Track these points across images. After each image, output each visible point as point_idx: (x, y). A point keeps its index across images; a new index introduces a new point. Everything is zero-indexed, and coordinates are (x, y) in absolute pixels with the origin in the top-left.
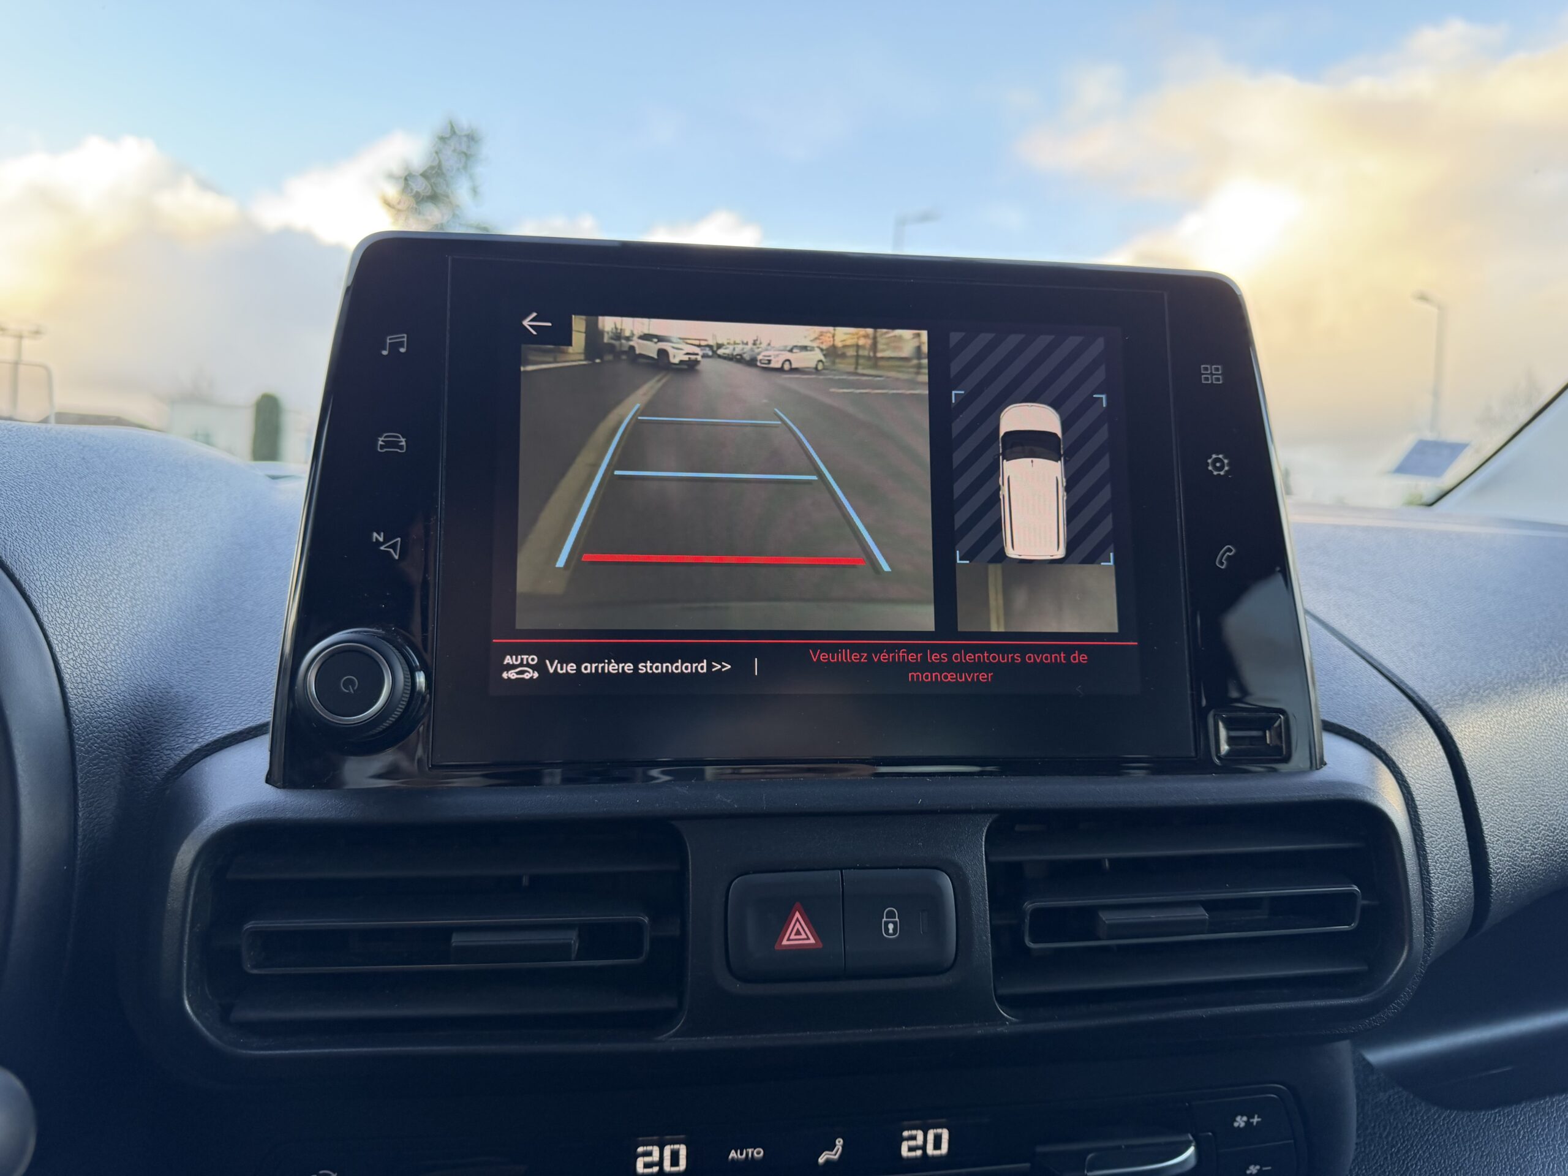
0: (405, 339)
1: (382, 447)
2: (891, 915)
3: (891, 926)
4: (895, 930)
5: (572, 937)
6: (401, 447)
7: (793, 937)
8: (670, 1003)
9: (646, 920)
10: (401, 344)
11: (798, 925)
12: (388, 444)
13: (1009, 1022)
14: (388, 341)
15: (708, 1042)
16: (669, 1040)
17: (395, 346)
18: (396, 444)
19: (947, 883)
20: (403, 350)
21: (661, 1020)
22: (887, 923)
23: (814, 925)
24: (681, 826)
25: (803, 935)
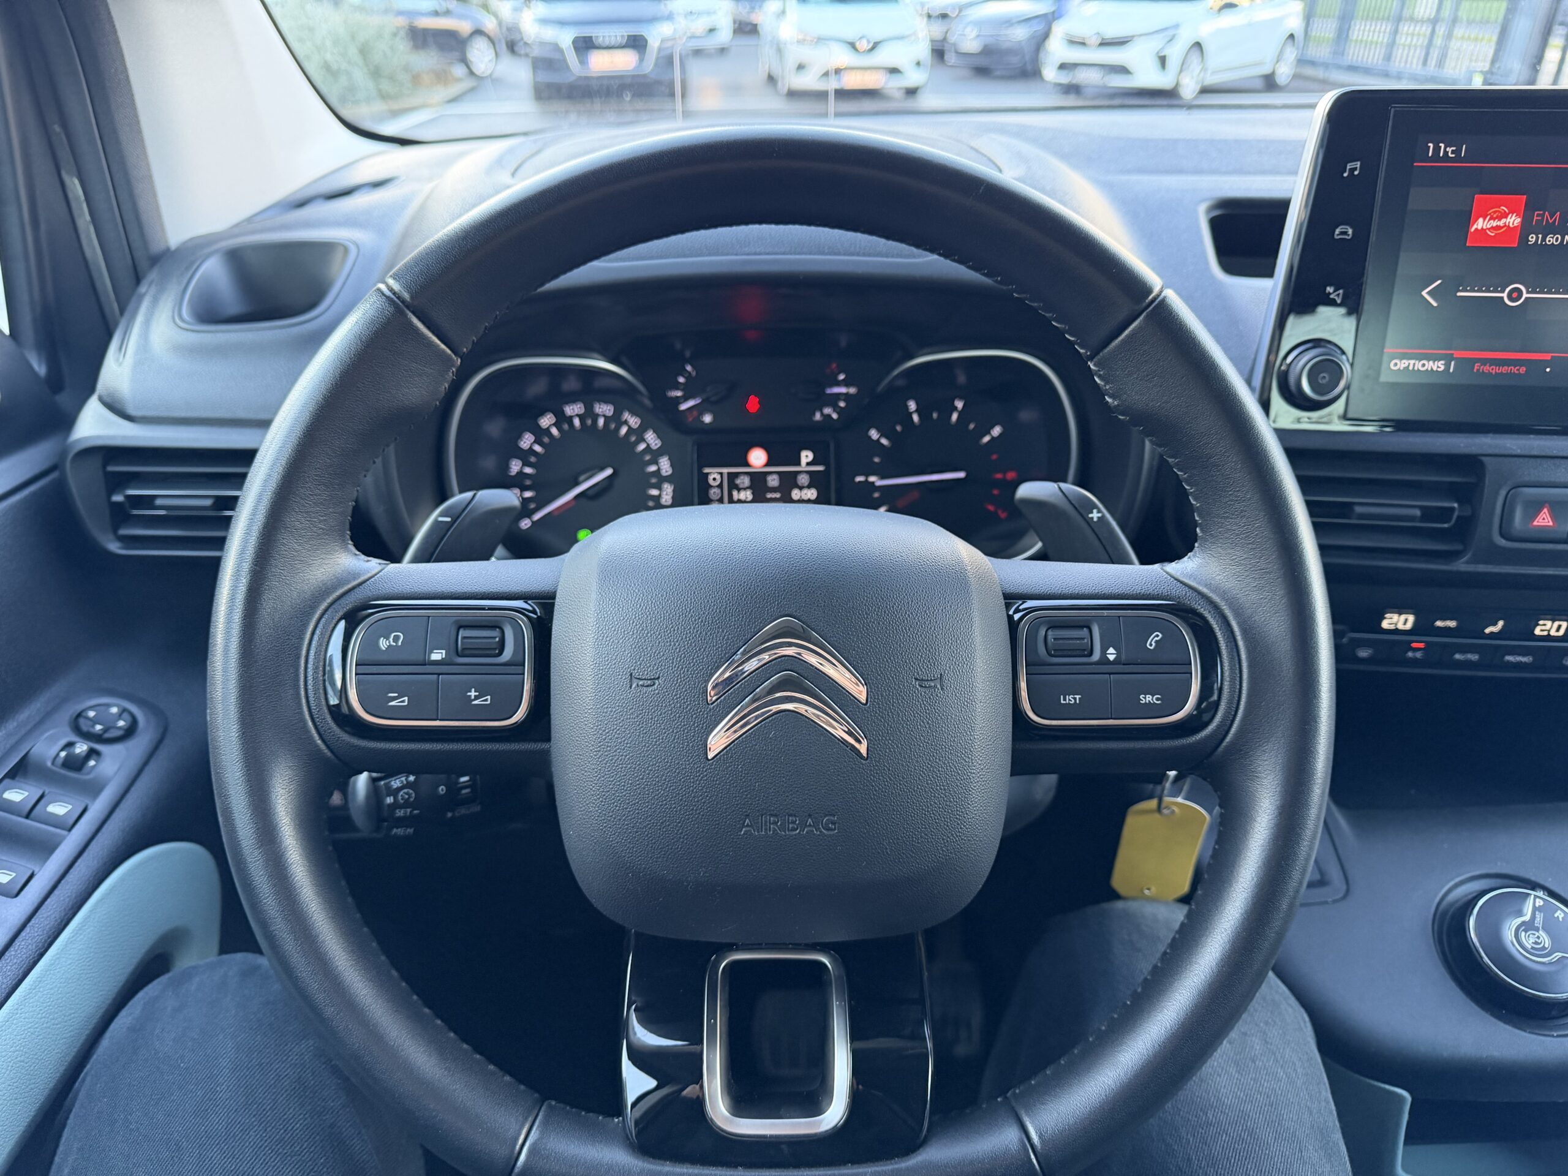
0: (1358, 166)
1: (1338, 235)
5: (1418, 513)
6: (1349, 235)
7: (1541, 521)
8: (1459, 547)
9: (1456, 505)
10: (1356, 169)
11: (1545, 515)
12: (1342, 233)
14: (1348, 167)
15: (1482, 568)
16: (1462, 565)
17: (1353, 170)
18: (1345, 233)
20: (1356, 173)
21: (1453, 556)
23: (1554, 516)
24: (1485, 459)
25: (1546, 521)
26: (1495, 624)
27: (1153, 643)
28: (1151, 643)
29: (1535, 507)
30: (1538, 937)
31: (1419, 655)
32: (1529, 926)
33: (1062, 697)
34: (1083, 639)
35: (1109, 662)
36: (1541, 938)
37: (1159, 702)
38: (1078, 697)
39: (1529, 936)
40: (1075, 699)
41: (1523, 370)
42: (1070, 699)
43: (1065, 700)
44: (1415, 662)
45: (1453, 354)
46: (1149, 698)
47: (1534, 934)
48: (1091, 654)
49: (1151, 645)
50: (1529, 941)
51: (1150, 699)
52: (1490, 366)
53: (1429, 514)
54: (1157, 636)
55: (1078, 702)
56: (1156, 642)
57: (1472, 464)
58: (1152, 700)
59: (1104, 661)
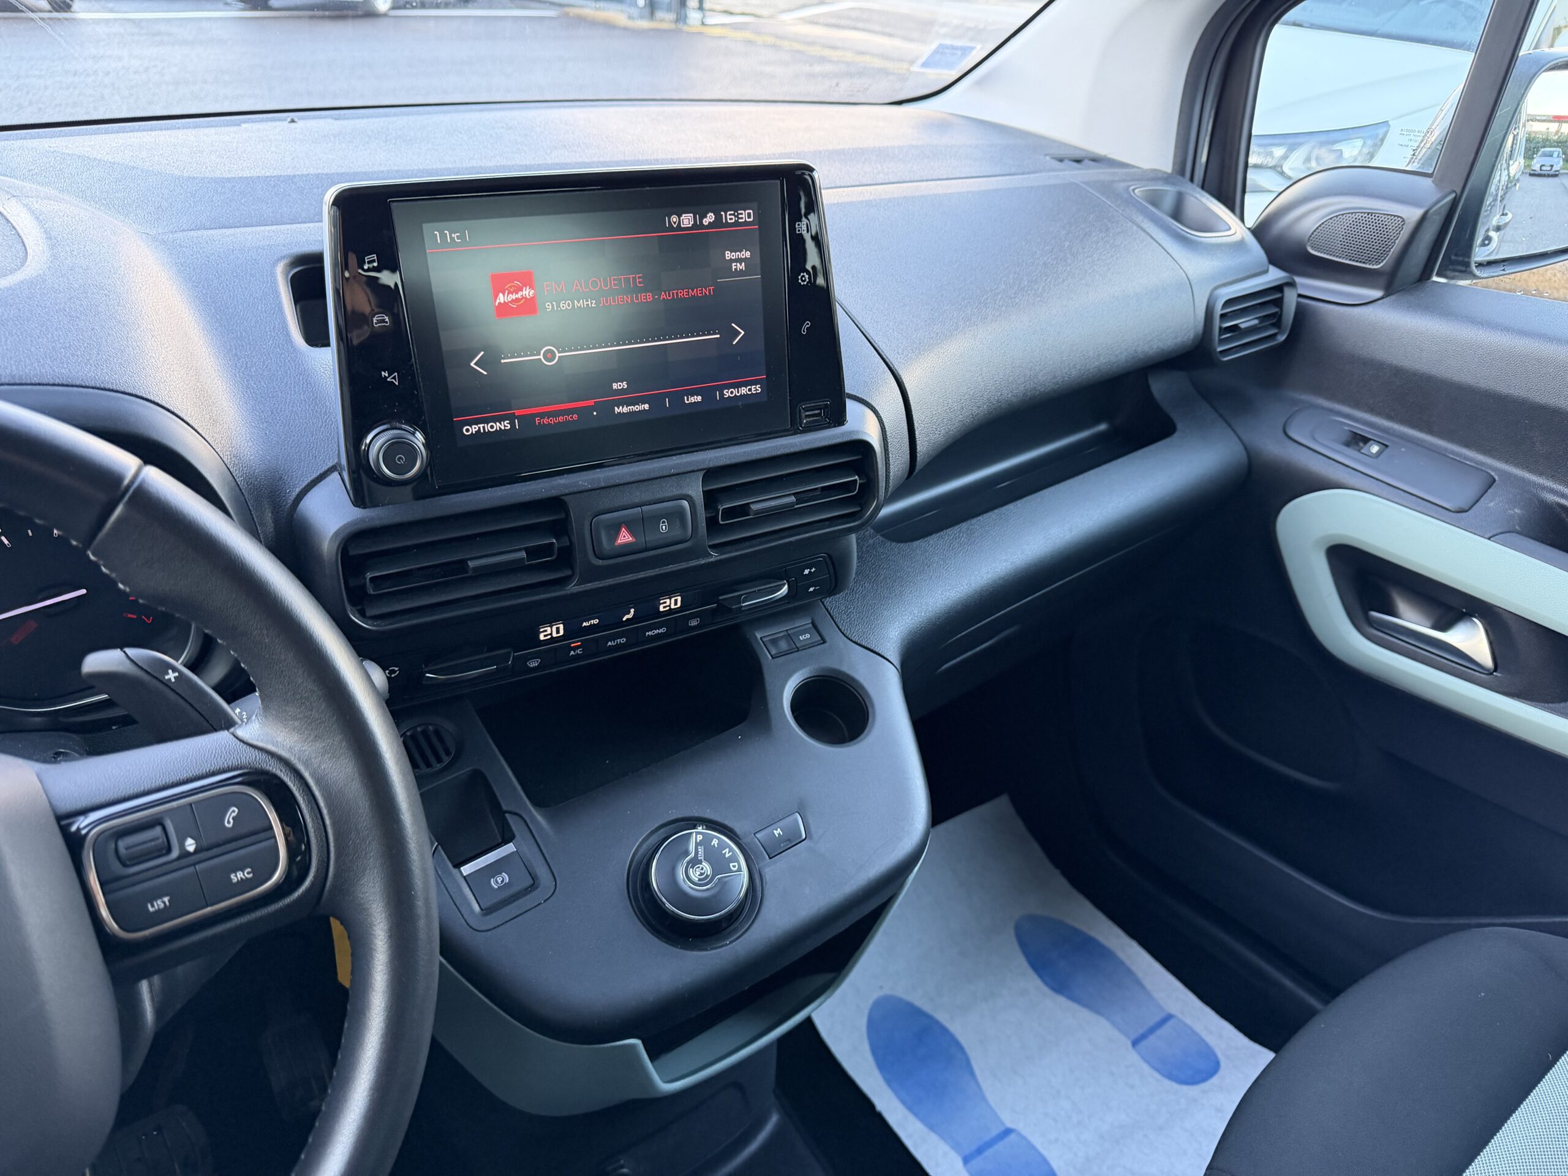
0: (375, 258)
1: (376, 323)
2: (664, 522)
3: (664, 527)
4: (666, 528)
5: (523, 554)
6: (387, 322)
7: (622, 538)
8: (569, 572)
9: (554, 541)
10: (374, 261)
11: (624, 534)
12: (379, 322)
13: (715, 556)
14: (366, 260)
15: (589, 586)
16: (573, 588)
17: (372, 263)
18: (384, 321)
19: (685, 503)
20: (375, 265)
21: (563, 582)
22: (662, 526)
23: (631, 532)
24: (565, 498)
25: (627, 537)
26: (629, 613)
27: (231, 821)
28: (229, 821)
29: (615, 528)
30: (702, 869)
31: (579, 651)
32: (695, 862)
33: (149, 906)
34: (157, 839)
35: (189, 854)
36: (705, 868)
37: (251, 875)
38: (166, 899)
39: (695, 871)
40: (164, 903)
41: (575, 417)
42: (159, 904)
43: (153, 906)
44: (577, 658)
45: (514, 413)
46: (240, 875)
47: (699, 867)
48: (169, 850)
49: (229, 822)
50: (695, 875)
51: (242, 875)
52: (548, 418)
53: (532, 552)
54: (233, 812)
55: (167, 903)
56: (233, 818)
57: (556, 503)
58: (244, 875)
59: (185, 854)
